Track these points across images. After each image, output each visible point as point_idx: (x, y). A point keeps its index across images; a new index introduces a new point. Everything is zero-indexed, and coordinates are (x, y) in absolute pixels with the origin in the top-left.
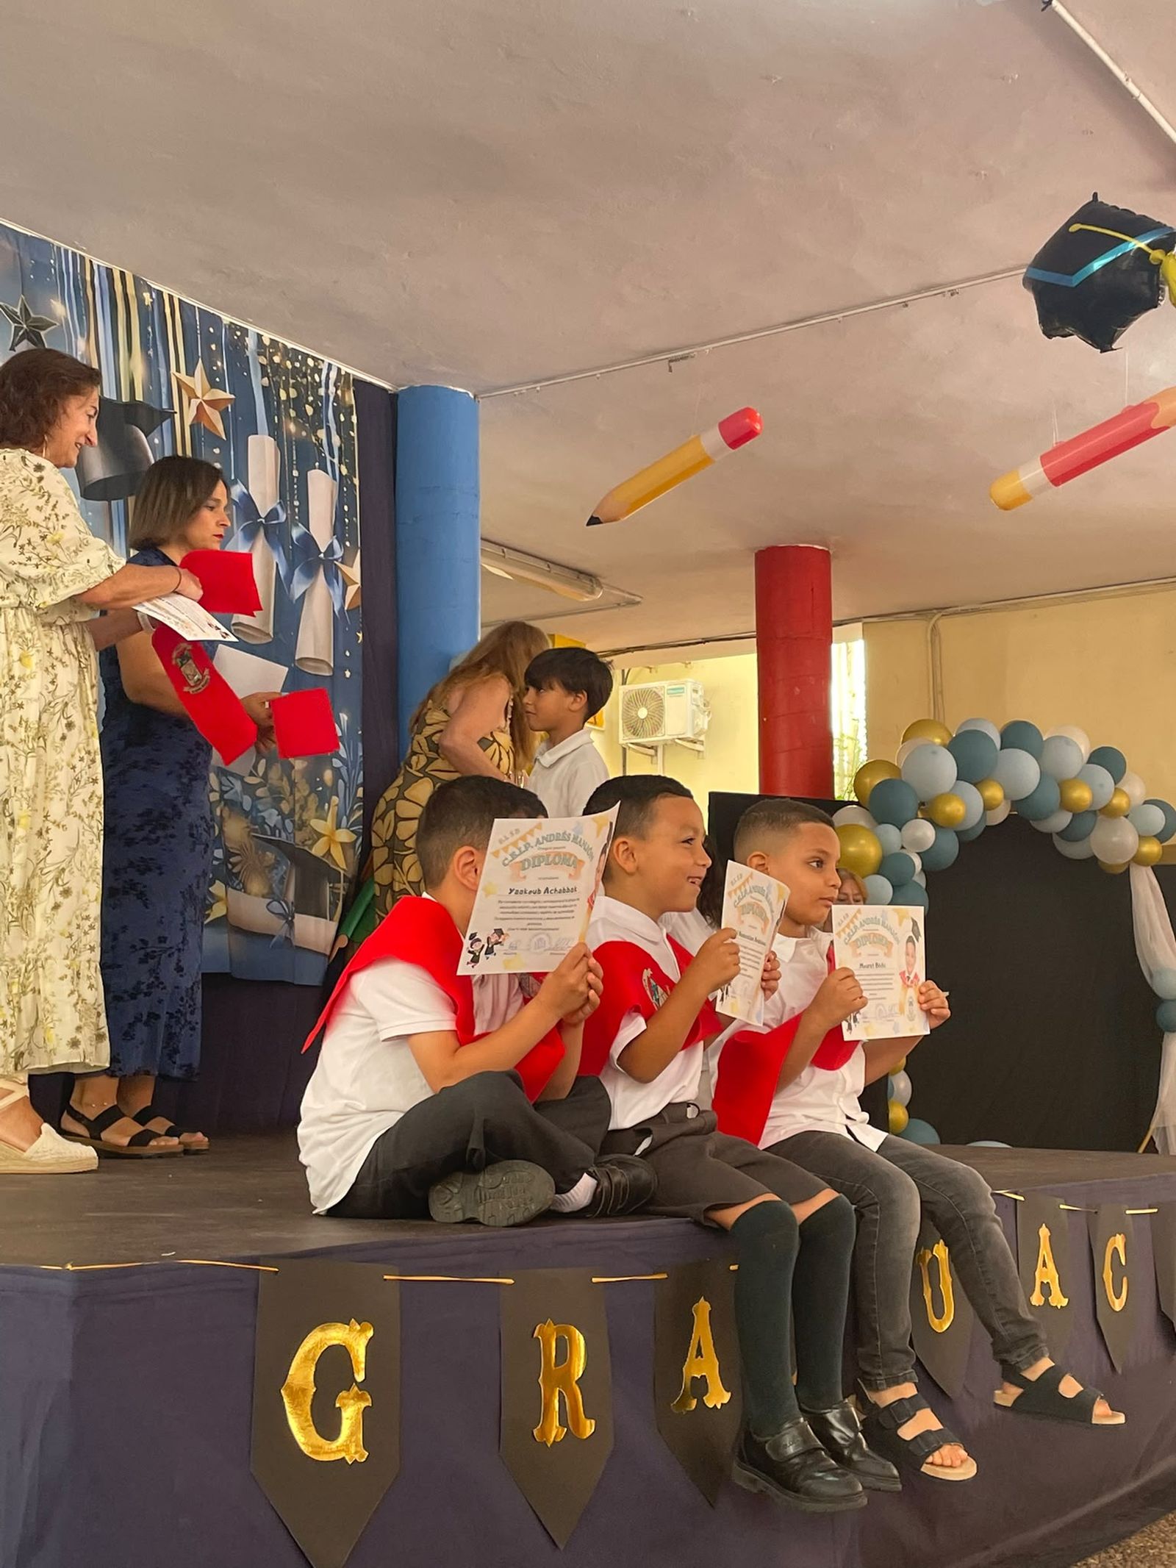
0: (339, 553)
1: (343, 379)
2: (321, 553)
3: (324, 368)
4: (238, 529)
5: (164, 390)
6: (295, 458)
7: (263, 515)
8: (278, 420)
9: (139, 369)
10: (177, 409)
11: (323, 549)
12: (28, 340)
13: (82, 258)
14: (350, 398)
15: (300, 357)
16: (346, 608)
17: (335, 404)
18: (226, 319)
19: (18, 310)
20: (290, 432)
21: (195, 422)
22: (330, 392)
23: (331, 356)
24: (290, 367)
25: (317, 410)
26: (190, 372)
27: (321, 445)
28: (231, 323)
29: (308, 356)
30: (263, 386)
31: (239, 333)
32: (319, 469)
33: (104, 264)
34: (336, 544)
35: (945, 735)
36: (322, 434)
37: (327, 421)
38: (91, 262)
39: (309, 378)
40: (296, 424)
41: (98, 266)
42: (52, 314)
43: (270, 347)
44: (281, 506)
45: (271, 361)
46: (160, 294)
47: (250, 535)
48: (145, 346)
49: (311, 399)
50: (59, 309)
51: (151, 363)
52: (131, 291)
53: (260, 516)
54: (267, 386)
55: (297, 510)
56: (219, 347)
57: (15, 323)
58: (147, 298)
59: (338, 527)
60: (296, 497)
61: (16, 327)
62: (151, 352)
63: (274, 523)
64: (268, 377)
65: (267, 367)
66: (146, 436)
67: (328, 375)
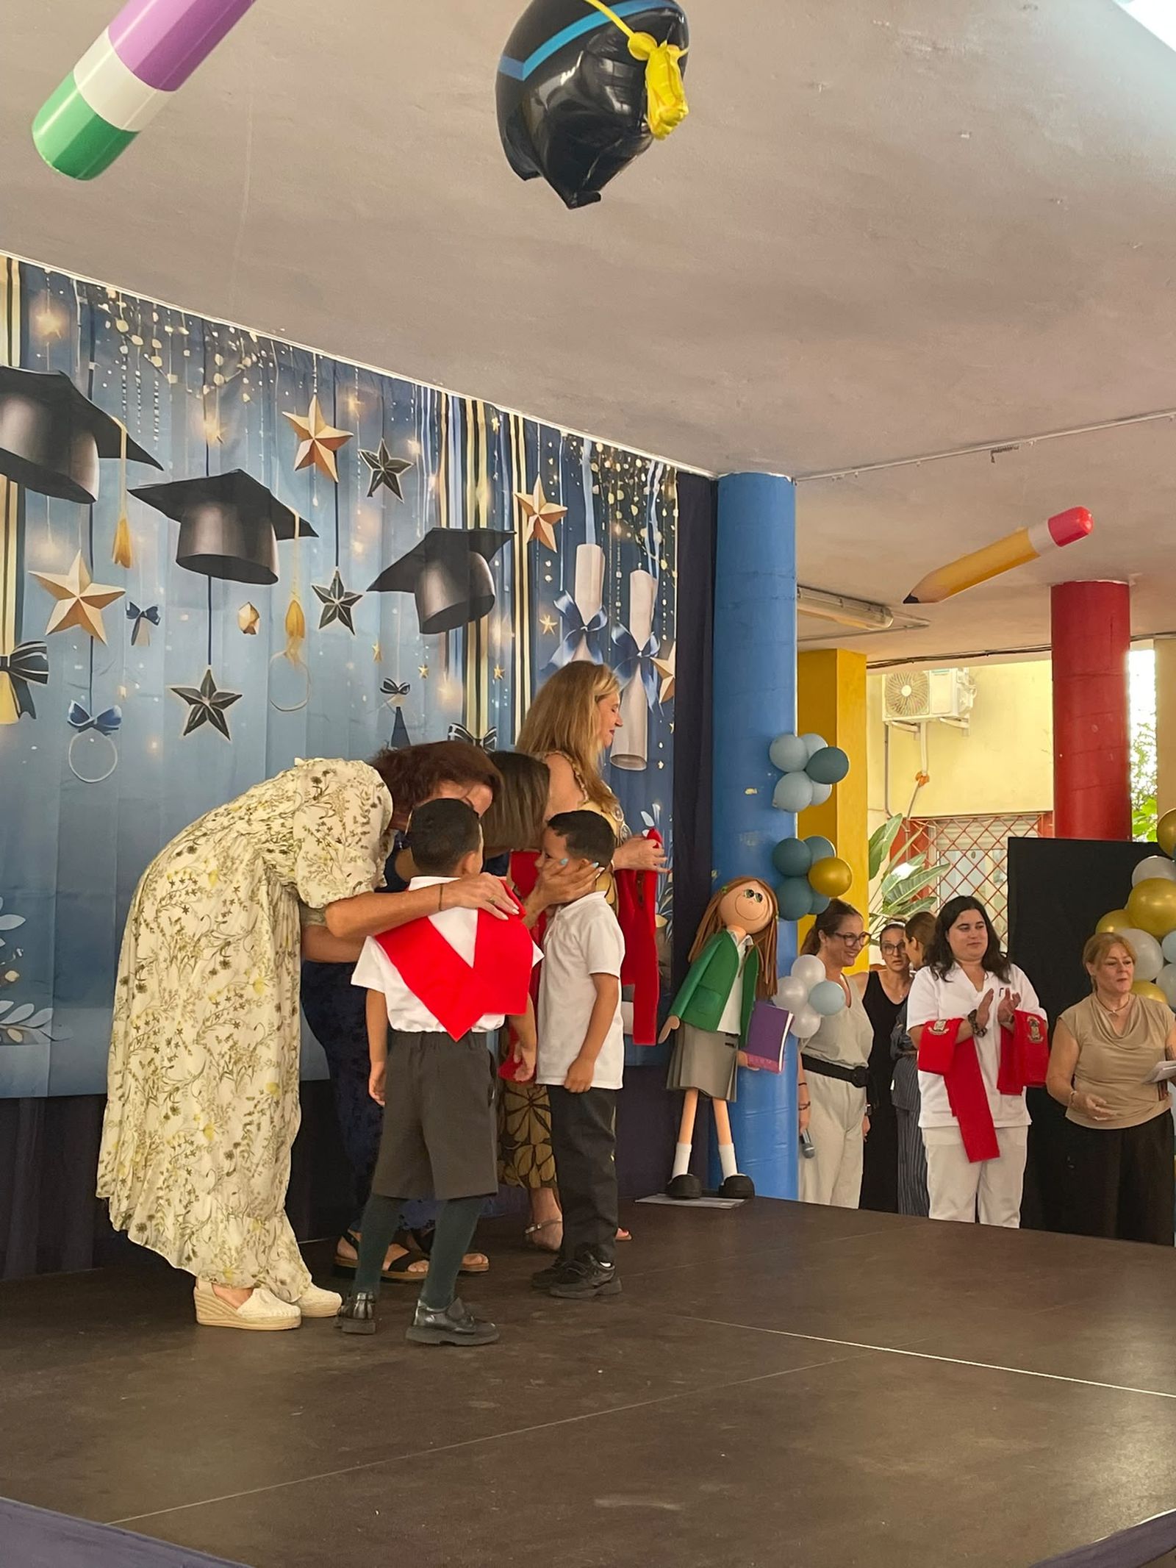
0: (656, 647)
1: (668, 475)
2: (639, 651)
3: (651, 467)
4: (564, 639)
5: (507, 511)
6: (619, 560)
7: (586, 624)
8: (605, 527)
9: (484, 494)
10: (517, 529)
11: (641, 649)
12: (385, 483)
13: (440, 393)
14: (673, 493)
15: (629, 459)
16: (660, 702)
17: (658, 500)
18: (565, 431)
19: (378, 455)
20: (616, 535)
21: (532, 539)
22: (654, 489)
23: (657, 453)
24: (619, 469)
25: (641, 509)
26: (530, 491)
27: (643, 543)
28: (569, 435)
29: (636, 457)
30: (594, 495)
31: (575, 444)
32: (642, 569)
33: (458, 395)
34: (653, 638)
36: (644, 533)
37: (650, 519)
38: (447, 395)
39: (636, 478)
40: (622, 524)
41: (454, 398)
42: (407, 453)
43: (603, 453)
44: (604, 611)
45: (602, 467)
46: (506, 416)
47: (574, 644)
48: (490, 472)
49: (636, 499)
50: (415, 447)
51: (495, 487)
52: (481, 419)
53: (584, 625)
54: (598, 492)
55: (618, 611)
56: (556, 461)
57: (373, 467)
58: (495, 423)
59: (656, 623)
60: (618, 598)
61: (375, 472)
62: (496, 476)
63: (597, 629)
64: (599, 484)
65: (597, 474)
66: (488, 562)
67: (654, 473)
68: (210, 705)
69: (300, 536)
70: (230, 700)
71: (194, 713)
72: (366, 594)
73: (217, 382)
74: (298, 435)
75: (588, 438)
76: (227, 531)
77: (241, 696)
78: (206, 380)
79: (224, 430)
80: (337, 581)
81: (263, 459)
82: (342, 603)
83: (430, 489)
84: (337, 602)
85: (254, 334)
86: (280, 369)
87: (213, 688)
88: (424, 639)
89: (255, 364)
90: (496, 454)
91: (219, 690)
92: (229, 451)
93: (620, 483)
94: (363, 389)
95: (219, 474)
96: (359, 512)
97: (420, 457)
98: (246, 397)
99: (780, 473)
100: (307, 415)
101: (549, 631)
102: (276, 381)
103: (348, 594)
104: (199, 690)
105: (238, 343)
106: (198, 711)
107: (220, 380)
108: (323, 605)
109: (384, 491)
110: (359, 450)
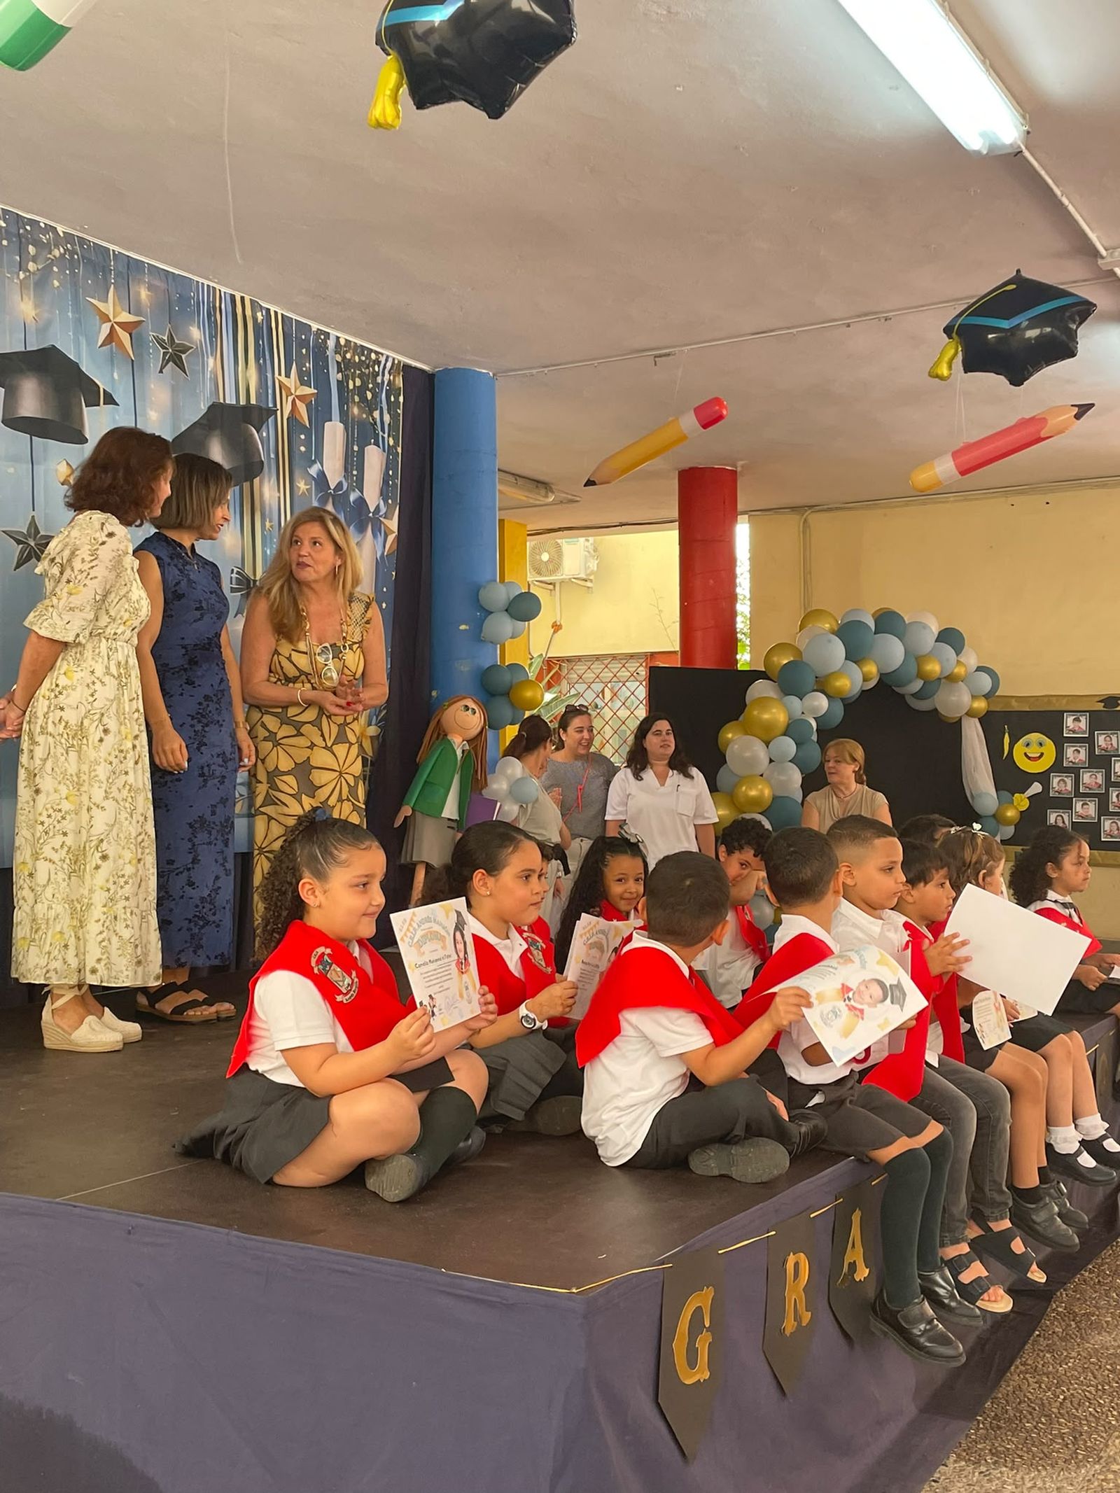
0: (383, 510)
1: (396, 367)
2: (370, 512)
3: (383, 360)
5: (270, 391)
6: (356, 436)
7: (332, 488)
8: (347, 406)
9: (252, 375)
10: (279, 407)
11: (372, 510)
12: (173, 362)
13: (214, 288)
14: (399, 382)
15: (366, 352)
16: (385, 554)
17: (388, 388)
18: (314, 326)
19: (166, 338)
20: (355, 415)
21: (290, 415)
22: (385, 379)
23: (387, 349)
24: (357, 360)
25: (375, 395)
26: (288, 375)
27: (376, 423)
28: (318, 329)
29: (371, 351)
30: (338, 381)
31: (322, 337)
32: (374, 444)
33: (229, 291)
34: (382, 503)
35: (834, 624)
36: (377, 414)
37: (381, 403)
38: (220, 290)
39: (371, 369)
40: (360, 407)
41: (224, 293)
42: (190, 339)
43: (345, 346)
44: (344, 478)
45: (344, 358)
46: (268, 311)
48: (257, 359)
49: (370, 386)
50: (196, 334)
51: (261, 370)
52: (248, 312)
53: (330, 489)
54: (341, 379)
55: (355, 478)
56: (308, 351)
57: (163, 349)
58: (260, 316)
59: (385, 490)
60: (355, 467)
61: (166, 352)
62: (261, 361)
63: (341, 492)
64: (341, 372)
65: (340, 363)
66: (258, 432)
67: (385, 365)
68: (35, 545)
69: (104, 404)
71: (22, 552)
73: (31, 269)
74: (101, 318)
75: (333, 333)
76: (45, 398)
78: (22, 267)
79: (38, 311)
81: (71, 340)
83: (209, 369)
85: (59, 229)
86: (83, 261)
87: (37, 531)
89: (62, 255)
90: (261, 343)
91: (40, 533)
92: (43, 330)
93: (358, 372)
94: (152, 281)
95: (36, 349)
96: (153, 386)
97: (201, 341)
98: (56, 283)
99: (484, 369)
100: (106, 301)
101: (304, 493)
102: (80, 271)
104: (26, 533)
105: (47, 236)
106: (26, 550)
107: (34, 267)
109: (173, 369)
110: (151, 333)
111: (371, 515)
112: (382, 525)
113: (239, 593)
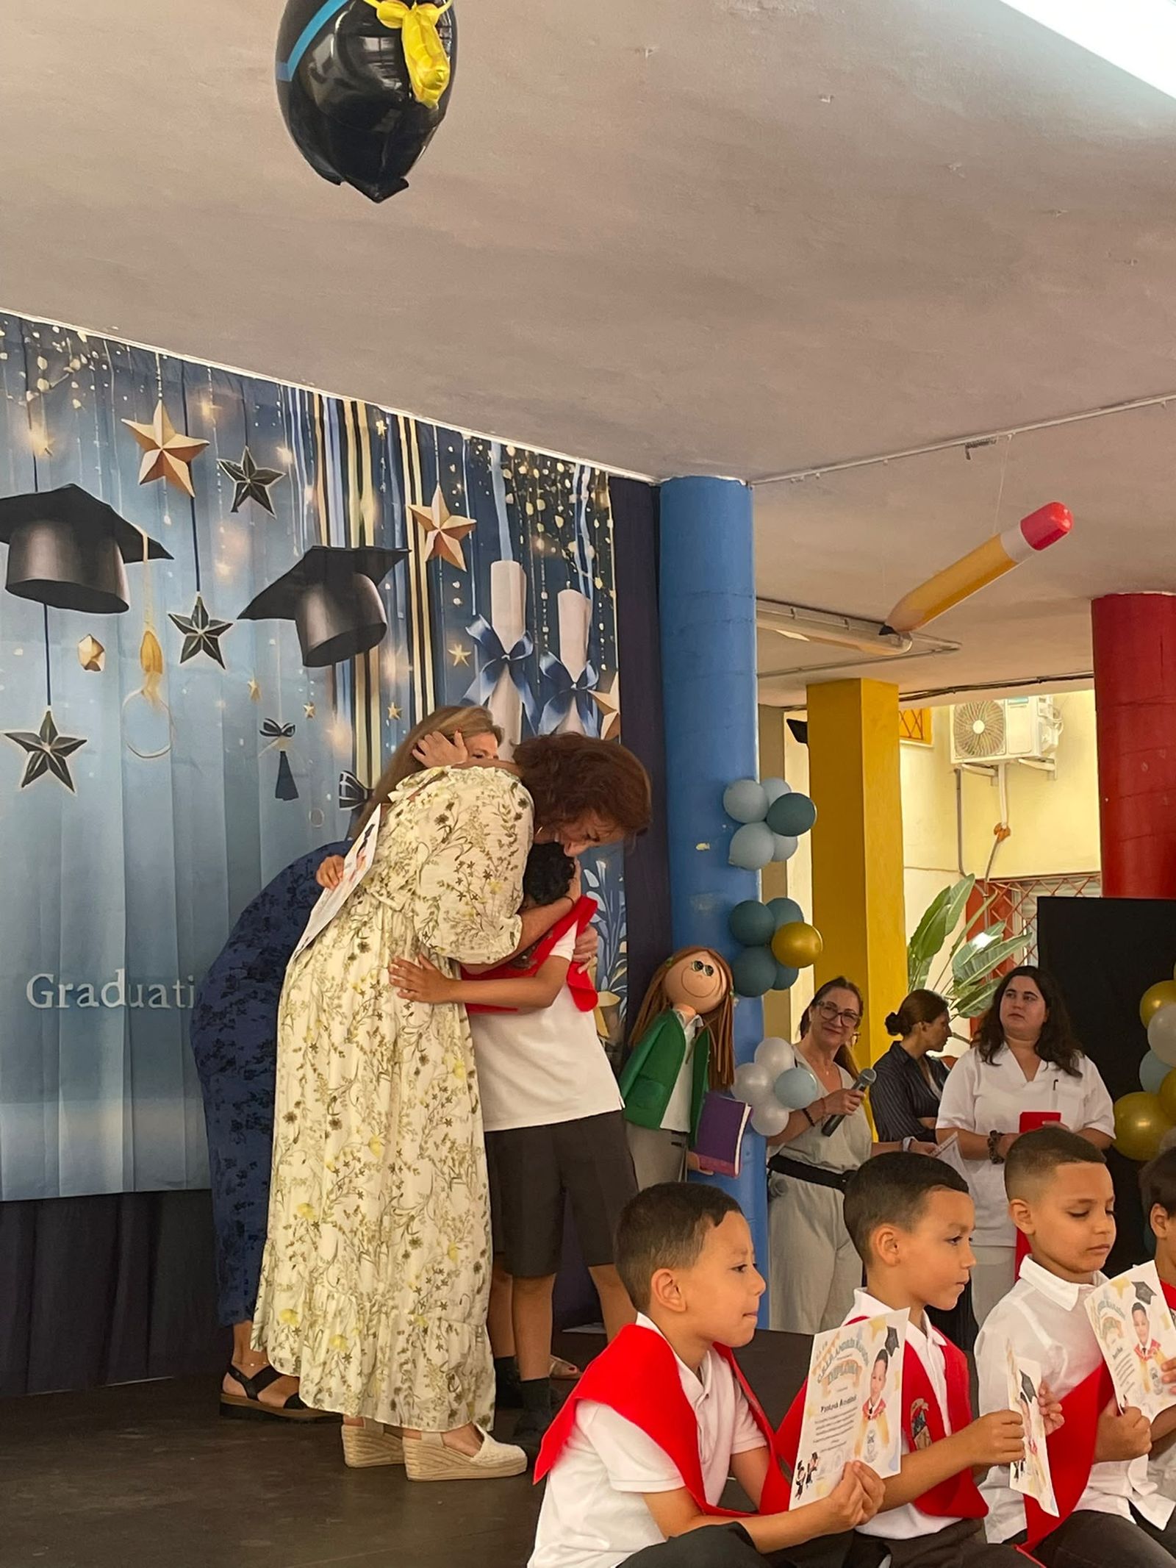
0: (593, 678)
1: (598, 481)
2: (573, 683)
3: (576, 471)
4: (480, 671)
5: (398, 527)
6: (543, 579)
7: (508, 651)
8: (524, 540)
9: (368, 508)
10: (411, 546)
11: (575, 679)
12: (252, 496)
13: (311, 394)
14: (606, 500)
15: (549, 463)
17: (588, 510)
18: (467, 434)
19: (241, 465)
20: (538, 550)
21: (432, 558)
22: (582, 497)
23: (581, 456)
24: (536, 475)
25: (568, 520)
26: (427, 503)
27: (572, 559)
28: (473, 437)
29: (557, 460)
30: (508, 505)
31: (480, 447)
32: (571, 588)
33: (334, 397)
34: (590, 669)
36: (573, 546)
37: (580, 531)
38: (320, 396)
39: (559, 485)
40: (545, 538)
41: (328, 399)
42: (276, 462)
43: (516, 457)
44: (528, 637)
45: (516, 473)
46: (395, 417)
47: (493, 675)
48: (376, 482)
49: (560, 508)
50: (286, 455)
51: (383, 500)
52: (363, 423)
53: (505, 653)
54: (512, 502)
55: (546, 637)
56: (459, 468)
57: (236, 479)
58: (380, 426)
59: (593, 652)
60: (545, 623)
61: (238, 484)
62: (384, 487)
63: (521, 657)
64: (513, 492)
65: (511, 481)
66: (376, 585)
67: (580, 478)
68: (51, 751)
69: (149, 558)
70: (74, 745)
71: (33, 761)
72: (236, 622)
73: (42, 388)
74: (141, 446)
75: (496, 440)
76: (62, 555)
77: (85, 741)
78: (29, 385)
79: (52, 441)
80: (200, 609)
81: (100, 473)
82: (206, 632)
83: (306, 503)
84: (201, 632)
85: (83, 333)
86: (115, 371)
87: (53, 732)
88: (306, 672)
89: (84, 367)
91: (60, 735)
92: (59, 463)
94: (218, 391)
95: (50, 490)
96: (222, 530)
98: (77, 403)
99: (730, 475)
100: (150, 421)
101: (461, 662)
102: (111, 385)
103: (214, 622)
104: (38, 735)
105: (64, 344)
106: (39, 757)
107: (45, 385)
108: (183, 637)
109: (252, 506)
110: (218, 460)
111: (574, 686)
112: (594, 701)
113: (350, 809)
